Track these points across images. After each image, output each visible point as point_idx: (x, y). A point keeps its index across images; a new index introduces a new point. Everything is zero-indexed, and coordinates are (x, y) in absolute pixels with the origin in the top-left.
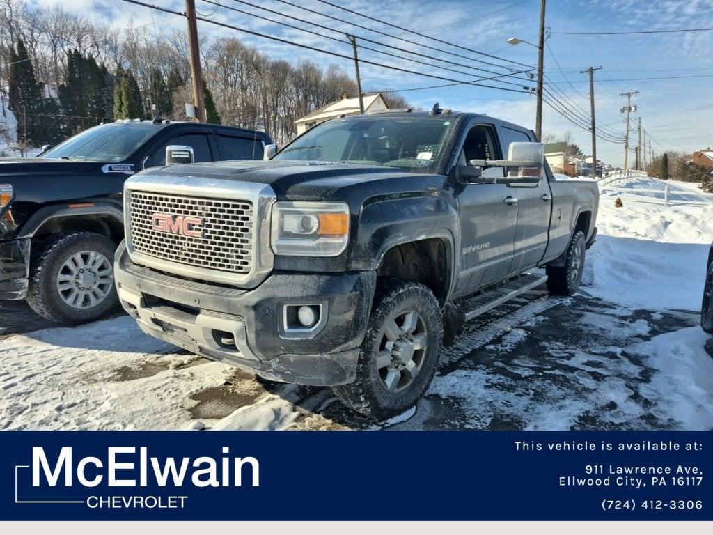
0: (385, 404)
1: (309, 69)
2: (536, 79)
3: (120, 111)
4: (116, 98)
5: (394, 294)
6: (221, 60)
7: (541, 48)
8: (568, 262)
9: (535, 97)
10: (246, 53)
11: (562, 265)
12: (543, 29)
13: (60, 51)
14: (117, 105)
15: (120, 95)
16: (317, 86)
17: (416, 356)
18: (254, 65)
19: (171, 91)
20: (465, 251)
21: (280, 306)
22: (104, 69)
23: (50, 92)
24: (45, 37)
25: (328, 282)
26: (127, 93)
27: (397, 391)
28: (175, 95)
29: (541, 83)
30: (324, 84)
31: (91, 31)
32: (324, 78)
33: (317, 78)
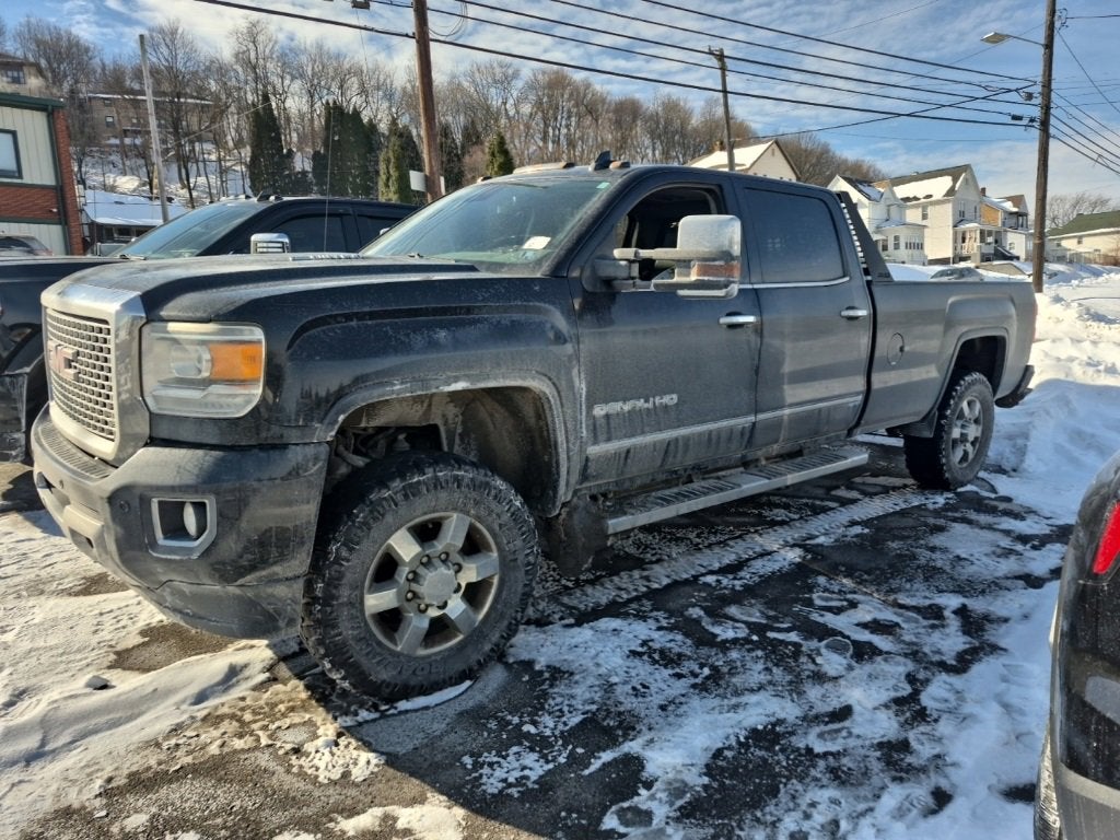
0: (384, 675)
1: (671, 107)
2: (1038, 100)
3: (387, 186)
4: (382, 167)
5: (397, 484)
6: (539, 104)
7: (1049, 46)
8: (940, 430)
9: (1036, 133)
10: (577, 89)
11: (928, 434)
12: (1053, 12)
13: (318, 105)
14: (383, 177)
15: (388, 161)
16: (683, 136)
17: (473, 594)
18: (590, 107)
19: (463, 154)
20: (599, 411)
21: (145, 502)
22: (372, 127)
23: (302, 163)
24: (297, 86)
25: (219, 463)
26: (397, 159)
27: (422, 652)
28: (467, 159)
29: (1047, 108)
30: (695, 130)
31: (359, 72)
32: (696, 120)
33: (685, 121)
